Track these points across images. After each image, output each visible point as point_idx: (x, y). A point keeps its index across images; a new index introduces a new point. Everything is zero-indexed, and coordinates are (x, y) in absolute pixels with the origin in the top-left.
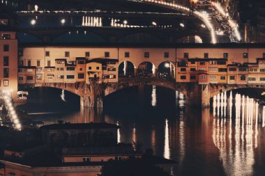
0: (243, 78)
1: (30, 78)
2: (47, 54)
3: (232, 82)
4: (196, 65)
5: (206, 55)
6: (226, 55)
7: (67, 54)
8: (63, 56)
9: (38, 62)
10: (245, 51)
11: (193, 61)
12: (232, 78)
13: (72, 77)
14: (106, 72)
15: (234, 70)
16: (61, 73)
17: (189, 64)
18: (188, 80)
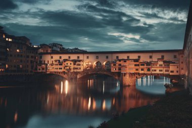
0: (149, 70)
1: (43, 69)
2: (52, 57)
3: (142, 72)
4: (122, 63)
5: (128, 57)
6: (139, 57)
7: (60, 57)
8: (59, 59)
9: (48, 61)
10: (151, 54)
11: (120, 60)
12: (142, 70)
13: (61, 69)
14: (76, 66)
15: (144, 65)
16: (57, 67)
17: (118, 62)
18: (117, 71)
